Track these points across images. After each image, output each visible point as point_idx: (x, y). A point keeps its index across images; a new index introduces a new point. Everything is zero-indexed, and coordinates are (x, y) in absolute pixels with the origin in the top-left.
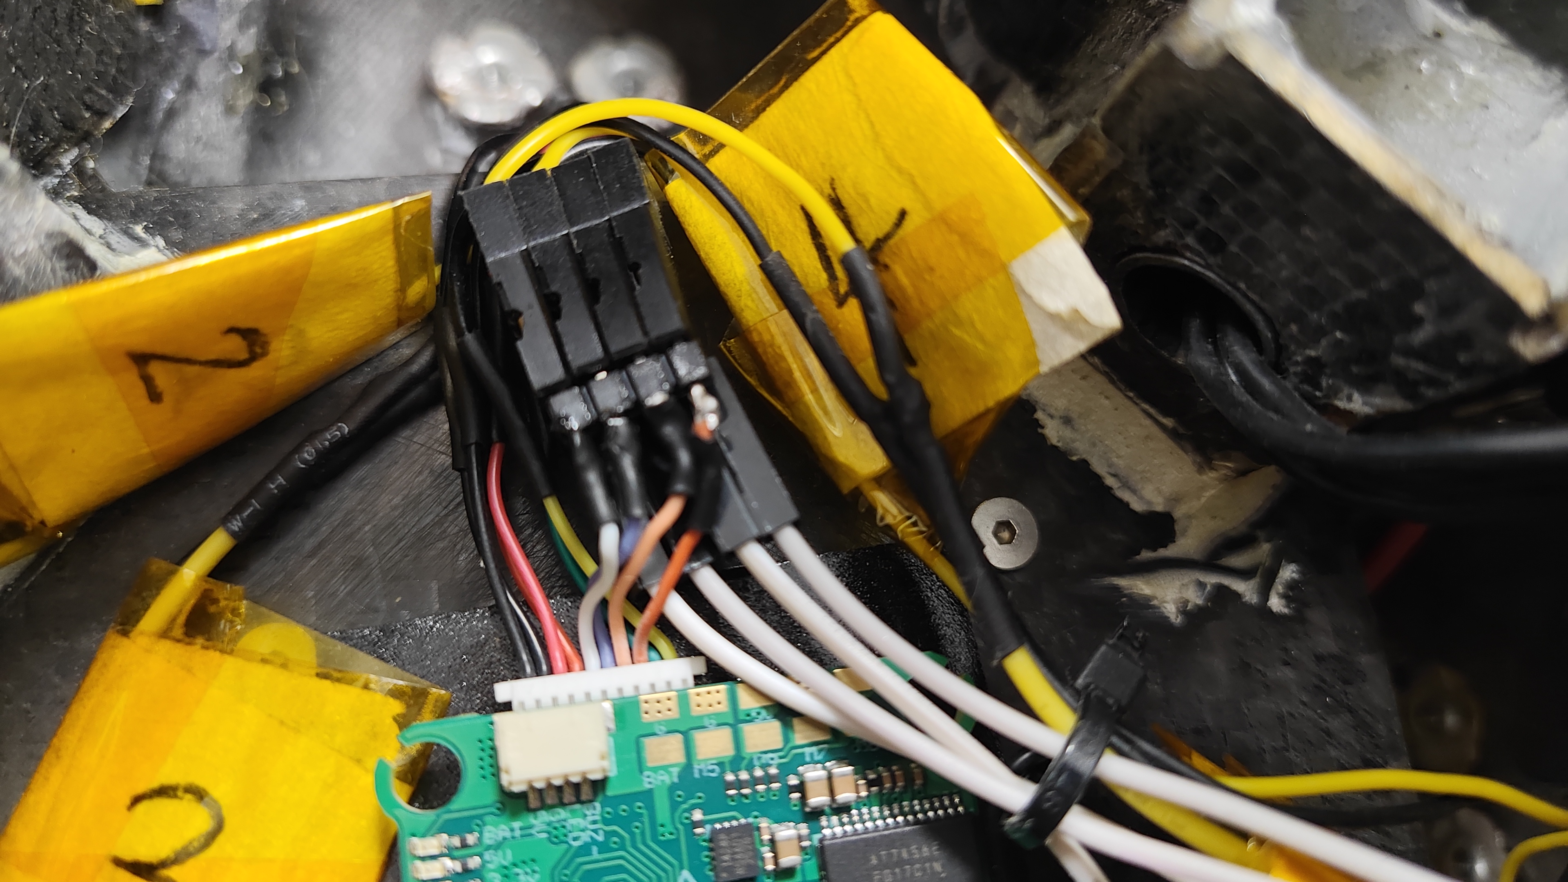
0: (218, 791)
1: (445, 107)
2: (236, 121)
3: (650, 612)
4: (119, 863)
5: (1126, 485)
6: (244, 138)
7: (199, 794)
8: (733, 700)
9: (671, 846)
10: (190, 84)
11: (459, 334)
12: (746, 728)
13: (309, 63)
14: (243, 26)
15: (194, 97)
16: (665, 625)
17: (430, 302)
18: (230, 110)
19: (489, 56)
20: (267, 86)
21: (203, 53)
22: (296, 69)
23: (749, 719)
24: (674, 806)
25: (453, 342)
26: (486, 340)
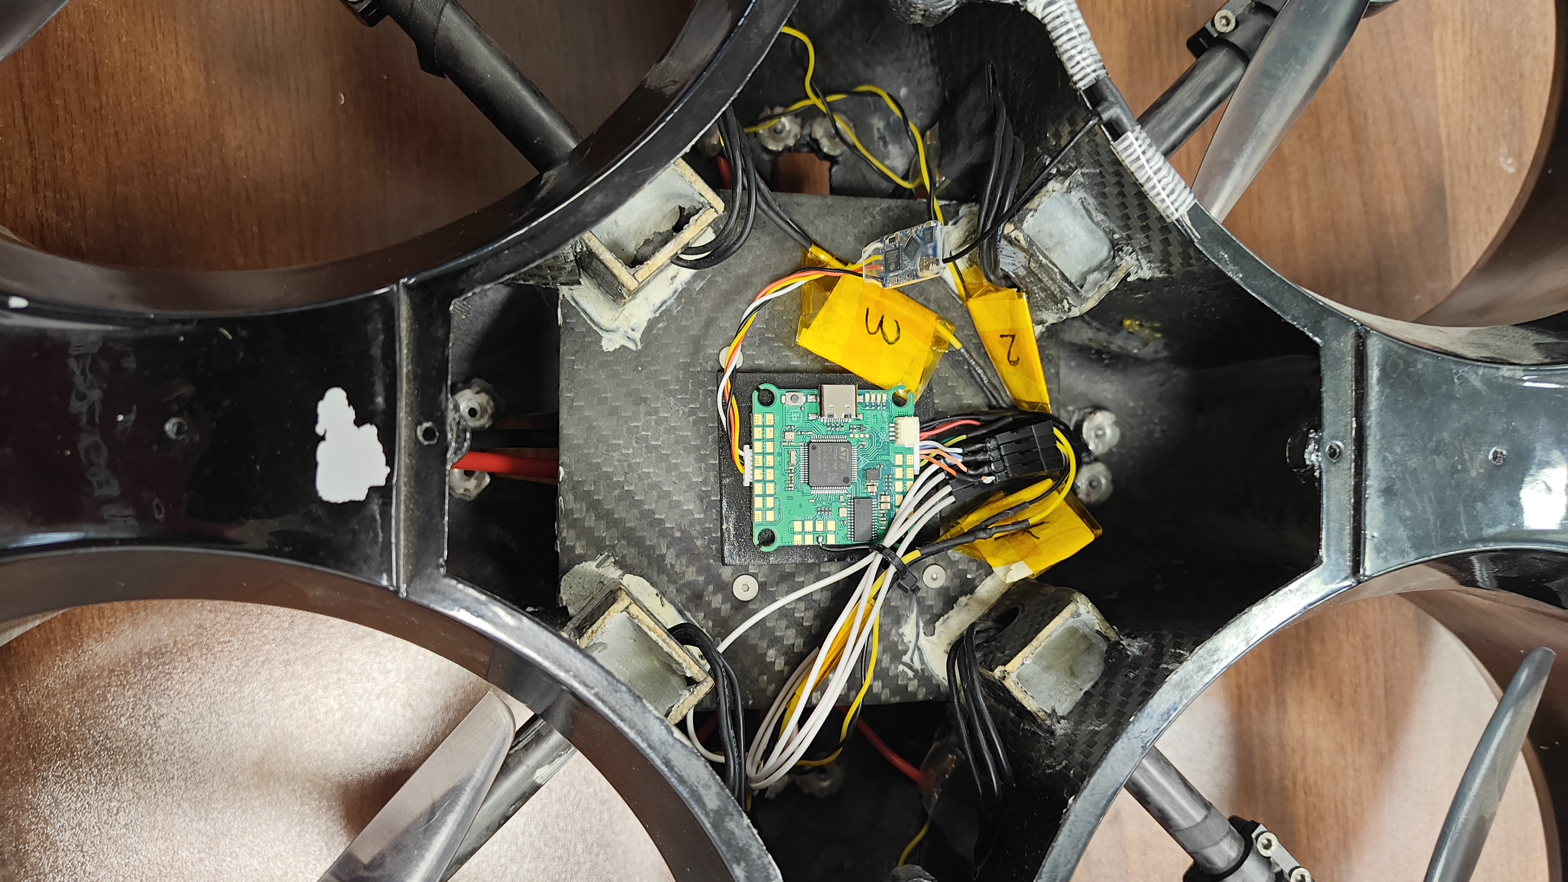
0: (897, 343)
1: (1091, 413)
2: (1086, 341)
3: (934, 460)
4: (883, 317)
5: (944, 621)
6: (1081, 343)
7: (897, 339)
8: (910, 480)
9: (875, 459)
10: (1099, 330)
11: (1012, 416)
12: (901, 482)
13: (1107, 366)
14: (1120, 347)
15: (1094, 330)
16: (929, 464)
17: (1021, 408)
18: (1090, 340)
19: (1109, 432)
20: (1099, 352)
21: (1110, 334)
22: (1106, 361)
23: (904, 483)
24: (885, 461)
25: (1009, 414)
26: (1010, 423)
